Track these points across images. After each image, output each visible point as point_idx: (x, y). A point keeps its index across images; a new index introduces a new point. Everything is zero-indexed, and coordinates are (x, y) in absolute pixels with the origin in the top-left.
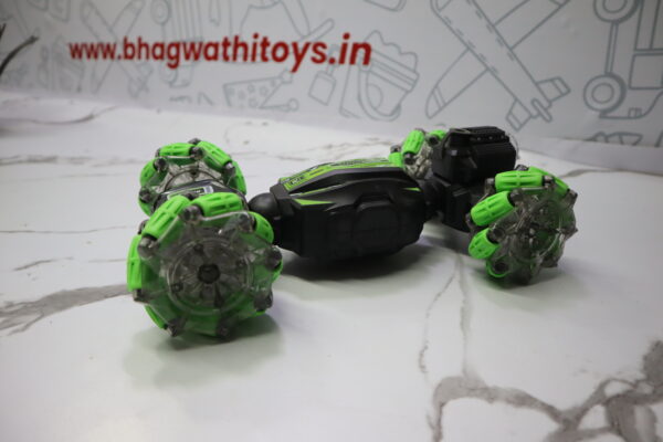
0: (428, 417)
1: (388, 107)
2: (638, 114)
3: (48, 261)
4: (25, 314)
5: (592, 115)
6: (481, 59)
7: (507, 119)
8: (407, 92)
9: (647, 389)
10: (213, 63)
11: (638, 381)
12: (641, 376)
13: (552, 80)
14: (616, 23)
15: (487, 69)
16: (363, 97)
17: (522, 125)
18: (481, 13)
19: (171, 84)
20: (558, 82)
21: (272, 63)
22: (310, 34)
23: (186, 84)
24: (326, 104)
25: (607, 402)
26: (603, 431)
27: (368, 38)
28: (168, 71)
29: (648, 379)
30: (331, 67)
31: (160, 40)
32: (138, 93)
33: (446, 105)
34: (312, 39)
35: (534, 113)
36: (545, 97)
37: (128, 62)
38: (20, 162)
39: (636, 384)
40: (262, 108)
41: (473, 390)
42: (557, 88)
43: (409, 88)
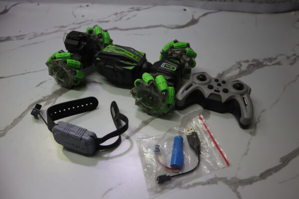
4: (51, 99)
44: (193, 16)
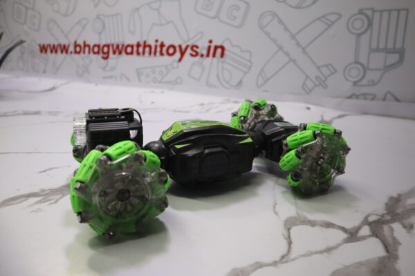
0: (283, 235)
1: (235, 82)
2: (373, 83)
3: (57, 168)
4: (53, 195)
5: (349, 84)
6: (287, 54)
7: (303, 87)
8: (246, 73)
9: (388, 218)
10: (130, 56)
11: (384, 214)
12: (385, 212)
13: (327, 66)
14: (359, 35)
15: (291, 60)
16: (221, 76)
17: (311, 91)
18: (286, 29)
19: (104, 69)
20: (330, 67)
21: (166, 57)
22: (189, 40)
23: (113, 69)
24: (199, 80)
25: (370, 224)
26: (369, 236)
27: (223, 42)
28: (102, 61)
29: (388, 213)
30: (201, 59)
31: (97, 43)
32: (82, 74)
33: (268, 80)
34: (190, 43)
35: (317, 83)
36: (323, 75)
37: (77, 55)
38: (19, 114)
39: (383, 216)
40: (160, 82)
41: (304, 222)
42: (330, 70)
43: (246, 70)
44: (322, 117)
